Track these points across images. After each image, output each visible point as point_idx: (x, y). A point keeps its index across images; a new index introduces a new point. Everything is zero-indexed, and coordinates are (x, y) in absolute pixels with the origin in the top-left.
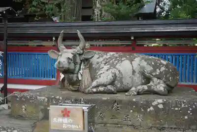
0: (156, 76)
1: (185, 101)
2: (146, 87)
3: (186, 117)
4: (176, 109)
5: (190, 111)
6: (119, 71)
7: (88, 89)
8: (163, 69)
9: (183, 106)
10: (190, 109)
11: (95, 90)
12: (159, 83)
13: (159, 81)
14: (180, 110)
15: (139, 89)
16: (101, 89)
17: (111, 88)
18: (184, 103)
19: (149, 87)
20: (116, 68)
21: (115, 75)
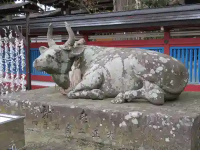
0: (149, 79)
1: (166, 117)
2: (135, 93)
3: (167, 140)
4: (155, 127)
5: (173, 131)
6: (107, 71)
7: (70, 93)
8: (160, 69)
9: (164, 123)
10: (174, 129)
11: (77, 94)
12: (152, 88)
13: (152, 85)
14: (160, 129)
15: (126, 96)
16: (84, 93)
17: (95, 93)
18: (165, 119)
19: (139, 93)
20: (105, 68)
21: (102, 76)
